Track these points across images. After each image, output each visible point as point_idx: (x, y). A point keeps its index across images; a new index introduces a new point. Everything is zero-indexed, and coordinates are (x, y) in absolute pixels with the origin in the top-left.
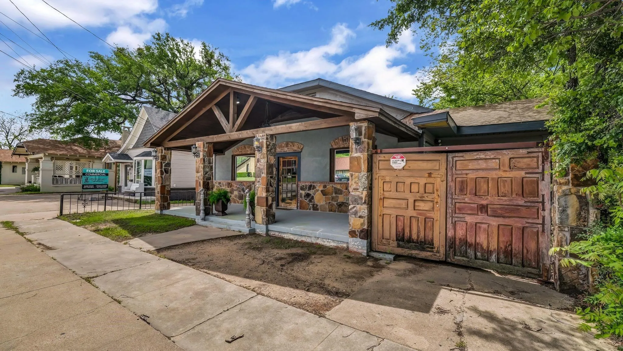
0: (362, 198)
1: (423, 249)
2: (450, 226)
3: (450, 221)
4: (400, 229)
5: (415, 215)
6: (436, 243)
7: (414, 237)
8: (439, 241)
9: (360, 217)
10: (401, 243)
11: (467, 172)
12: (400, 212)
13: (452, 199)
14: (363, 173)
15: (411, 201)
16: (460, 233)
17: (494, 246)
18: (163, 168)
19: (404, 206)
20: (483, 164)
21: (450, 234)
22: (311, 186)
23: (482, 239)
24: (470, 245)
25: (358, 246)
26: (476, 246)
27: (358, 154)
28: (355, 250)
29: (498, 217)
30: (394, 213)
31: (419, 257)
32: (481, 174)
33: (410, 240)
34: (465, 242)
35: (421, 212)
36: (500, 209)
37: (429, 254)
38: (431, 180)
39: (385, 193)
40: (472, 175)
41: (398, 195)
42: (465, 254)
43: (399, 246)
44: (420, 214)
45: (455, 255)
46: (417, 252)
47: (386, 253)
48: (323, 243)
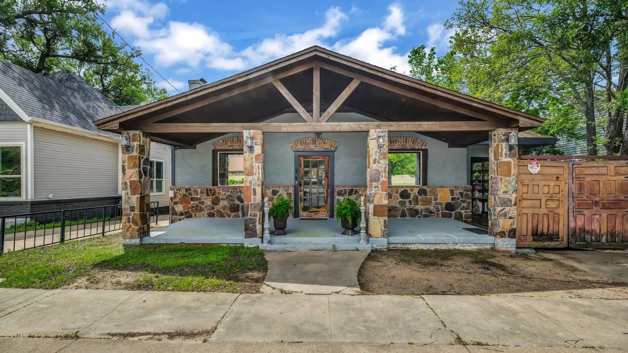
0: (511, 201)
1: (551, 240)
2: (572, 219)
3: (571, 214)
4: (535, 225)
5: (546, 212)
6: (561, 235)
7: (545, 231)
8: (563, 232)
9: (510, 218)
10: (535, 237)
11: (584, 176)
12: (536, 211)
13: (573, 197)
14: (512, 177)
15: (543, 201)
16: (580, 223)
17: (604, 230)
18: (142, 166)
19: (538, 205)
20: (595, 171)
21: (572, 225)
22: (352, 190)
23: (595, 226)
24: (588, 232)
25: (507, 245)
26: (591, 233)
27: (508, 159)
28: (504, 249)
29: (607, 209)
30: (530, 211)
31: (550, 247)
32: (595, 178)
33: (542, 234)
34: (583, 230)
35: (551, 210)
36: (608, 203)
37: (557, 243)
38: (558, 183)
39: (524, 195)
40: (588, 179)
41: (534, 196)
42: (583, 240)
43: (534, 240)
44: (550, 211)
45: (576, 241)
46: (548, 243)
47: (525, 248)
48: (462, 248)
